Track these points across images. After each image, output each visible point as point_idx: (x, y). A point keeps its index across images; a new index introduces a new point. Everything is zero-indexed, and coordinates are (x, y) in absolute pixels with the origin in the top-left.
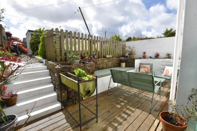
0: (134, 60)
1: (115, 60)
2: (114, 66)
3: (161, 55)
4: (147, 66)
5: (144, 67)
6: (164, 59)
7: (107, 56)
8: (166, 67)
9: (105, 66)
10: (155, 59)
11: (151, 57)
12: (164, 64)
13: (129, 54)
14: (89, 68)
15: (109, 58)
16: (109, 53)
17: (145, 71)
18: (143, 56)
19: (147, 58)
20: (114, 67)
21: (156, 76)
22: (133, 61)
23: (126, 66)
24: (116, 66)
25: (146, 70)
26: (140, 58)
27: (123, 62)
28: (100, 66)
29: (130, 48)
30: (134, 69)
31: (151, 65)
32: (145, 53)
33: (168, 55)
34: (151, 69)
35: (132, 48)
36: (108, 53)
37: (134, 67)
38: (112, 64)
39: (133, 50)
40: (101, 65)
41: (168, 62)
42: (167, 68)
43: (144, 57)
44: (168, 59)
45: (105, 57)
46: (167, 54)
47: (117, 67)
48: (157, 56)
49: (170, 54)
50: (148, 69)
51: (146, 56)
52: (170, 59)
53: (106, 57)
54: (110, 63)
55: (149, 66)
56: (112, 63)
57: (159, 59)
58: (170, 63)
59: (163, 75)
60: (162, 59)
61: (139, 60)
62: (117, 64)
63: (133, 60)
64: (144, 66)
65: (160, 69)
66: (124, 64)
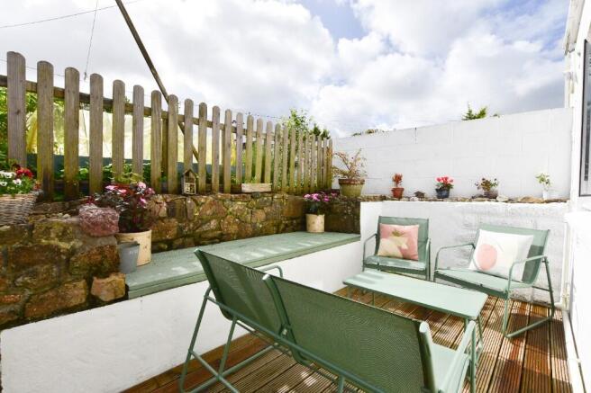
0: (358, 205)
1: (281, 204)
2: (278, 226)
3: (460, 187)
4: (406, 228)
5: (396, 234)
6: (470, 201)
7: (246, 187)
8: (483, 233)
9: (233, 229)
10: (435, 201)
11: (420, 195)
12: (472, 219)
13: (341, 182)
14: (64, 245)
15: (253, 195)
16: (258, 176)
18: (394, 190)
19: (409, 199)
20: (277, 233)
21: (441, 272)
22: (353, 209)
23: (329, 228)
24: (286, 225)
25: (405, 247)
26: (383, 198)
27: (316, 213)
28: (205, 228)
29: (344, 160)
30: (359, 239)
31: (424, 227)
32: (398, 179)
33: (487, 184)
34: (423, 240)
35: (352, 161)
36: (253, 175)
37: (358, 232)
38: (267, 220)
39: (356, 168)
40: (213, 223)
41: (489, 213)
42: (486, 238)
43: (398, 194)
44: (486, 202)
45: (236, 190)
46: (481, 182)
47: (294, 231)
48: (444, 191)
49: (493, 182)
50: (410, 243)
52: (493, 203)
53: (240, 192)
54: (261, 215)
55: (412, 230)
56: (267, 214)
57: (452, 200)
58: (496, 219)
59: (472, 267)
60: (464, 200)
61: (379, 204)
62: (292, 219)
63: (355, 204)
64: (396, 226)
65: (456, 240)
66: (318, 222)
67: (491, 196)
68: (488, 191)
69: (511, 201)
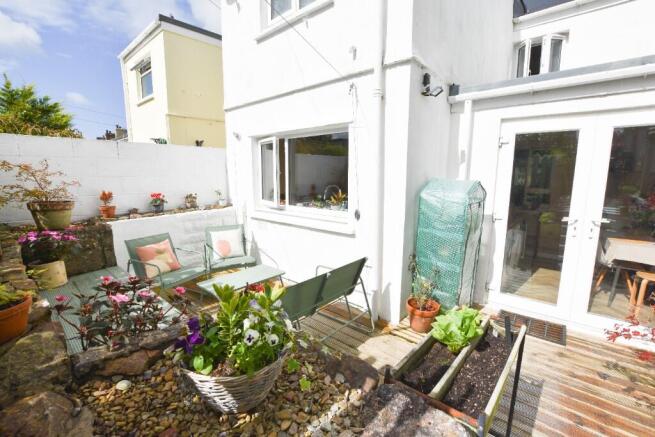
3: (171, 202)
17: (168, 264)
21: (215, 267)
25: (171, 261)
32: (106, 197)
33: (192, 198)
48: (161, 205)
51: (114, 208)
67: (194, 207)
68: (190, 203)
69: (208, 208)
